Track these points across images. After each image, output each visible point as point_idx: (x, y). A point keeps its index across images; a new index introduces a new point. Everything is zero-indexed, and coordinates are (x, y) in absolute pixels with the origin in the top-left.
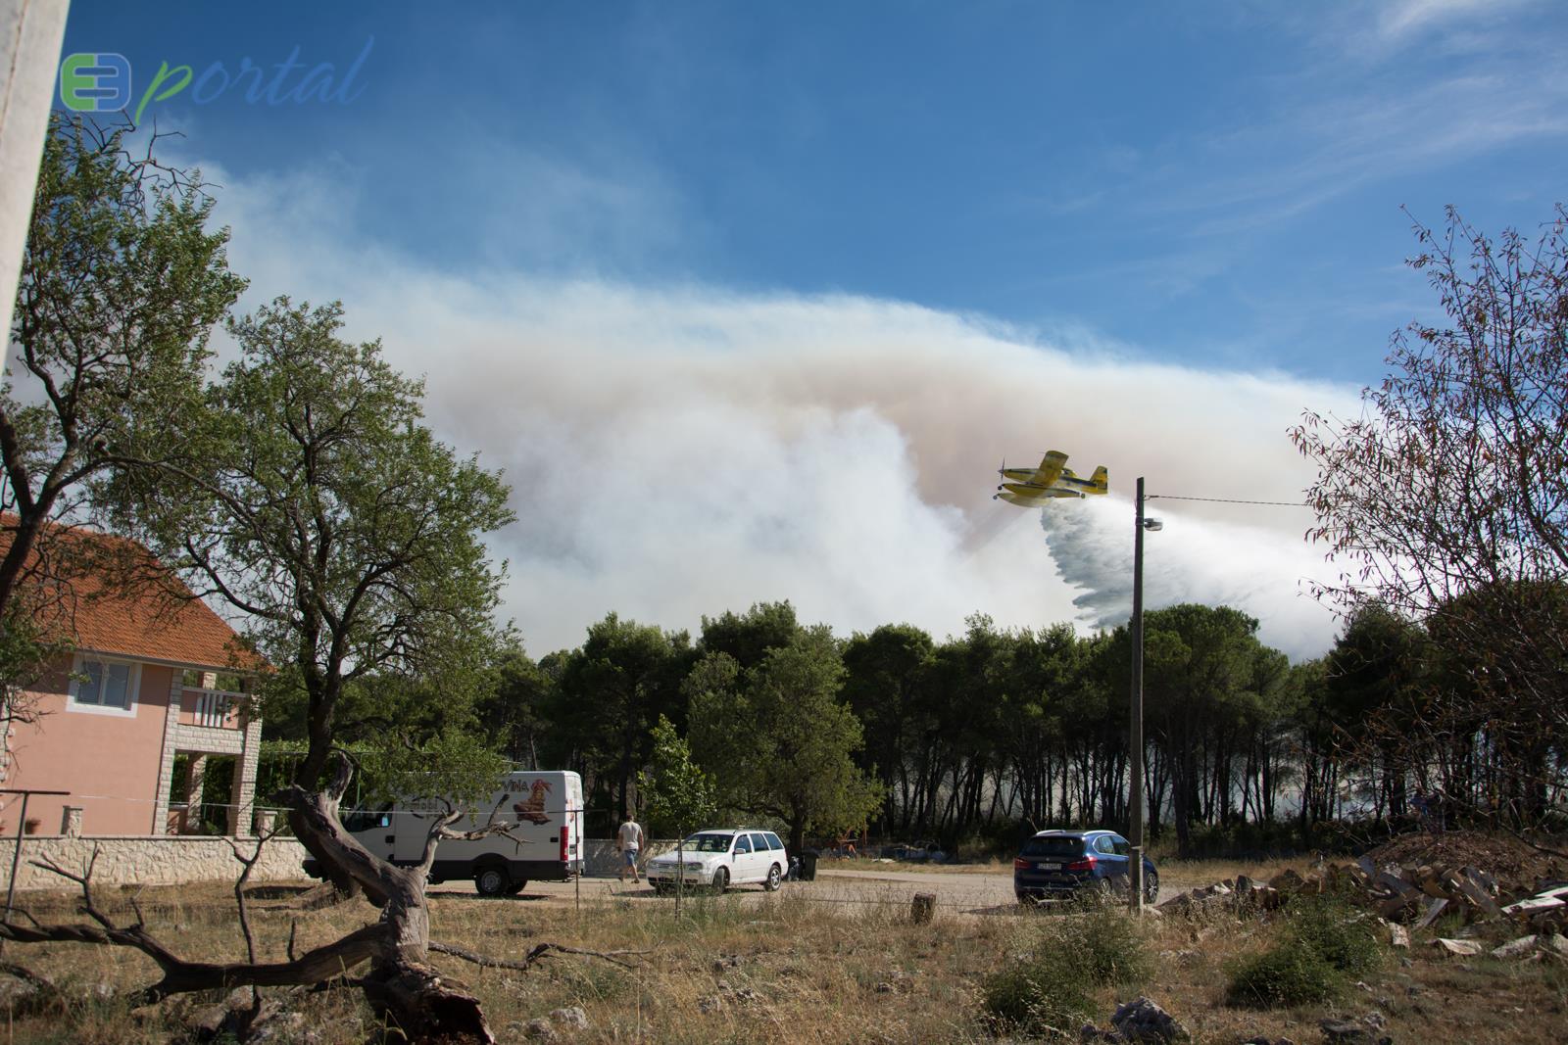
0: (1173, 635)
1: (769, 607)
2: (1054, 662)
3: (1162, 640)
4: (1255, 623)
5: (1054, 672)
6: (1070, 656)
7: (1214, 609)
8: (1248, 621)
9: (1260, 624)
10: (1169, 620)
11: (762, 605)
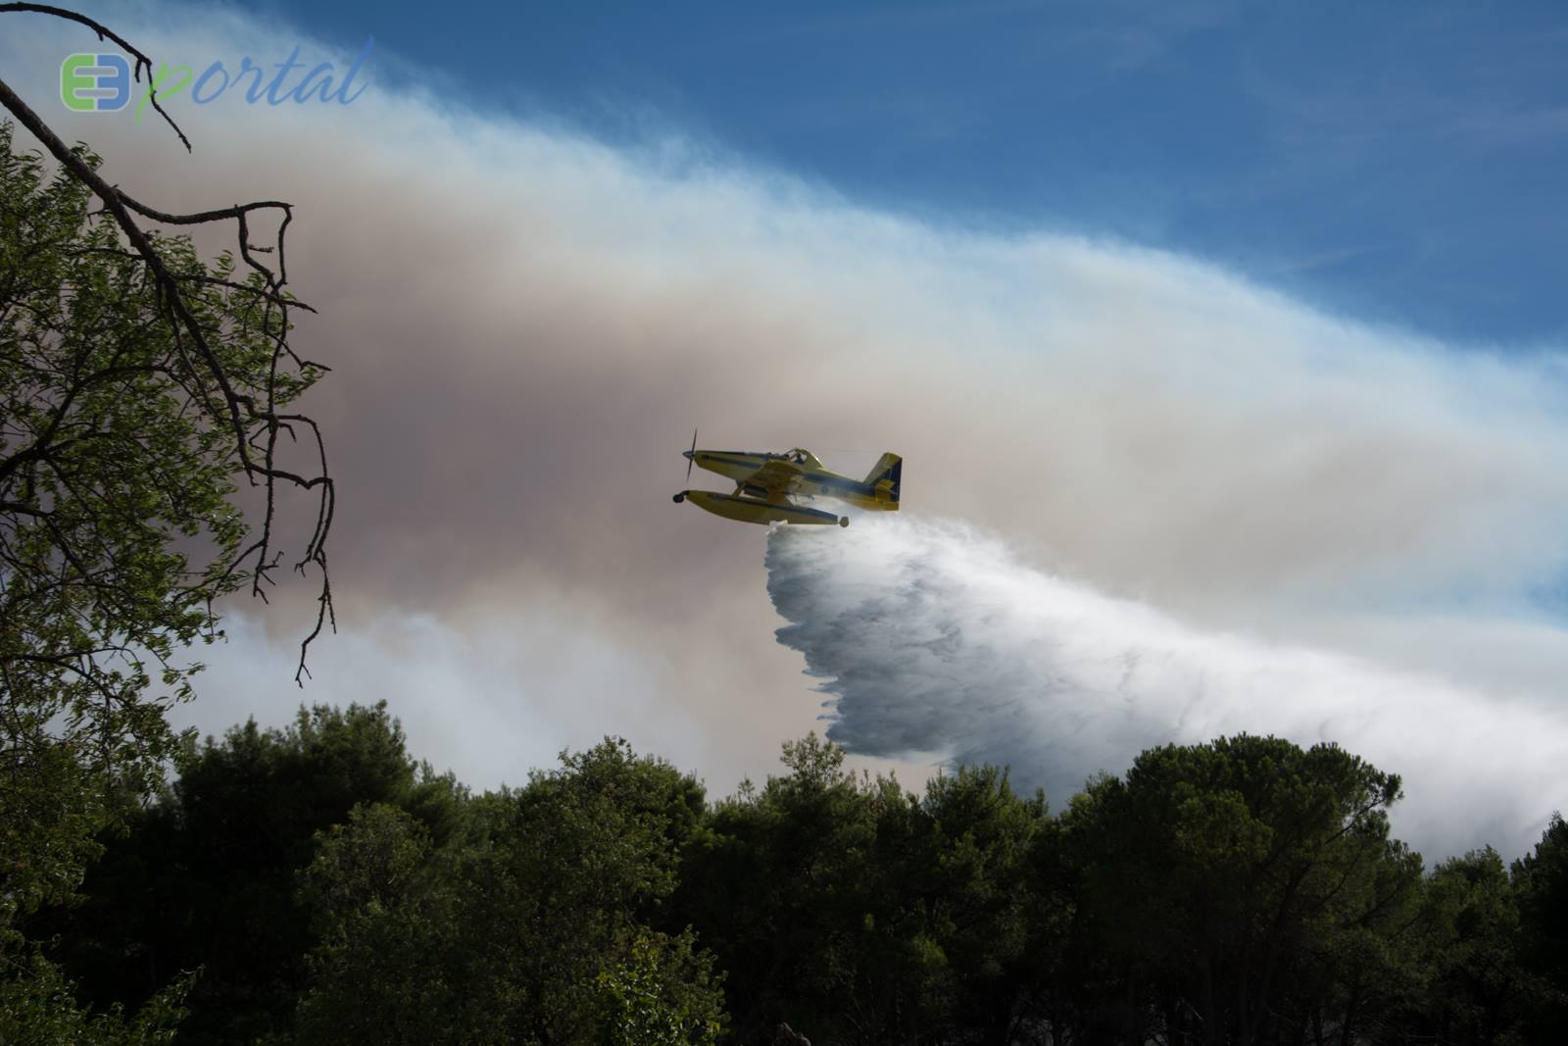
0: (1230, 798)
1: (337, 716)
2: (966, 846)
3: (1210, 807)
4: (1392, 786)
5: (966, 871)
6: (996, 837)
7: (1305, 748)
8: (1379, 778)
9: (1403, 787)
10: (1219, 766)
11: (318, 712)
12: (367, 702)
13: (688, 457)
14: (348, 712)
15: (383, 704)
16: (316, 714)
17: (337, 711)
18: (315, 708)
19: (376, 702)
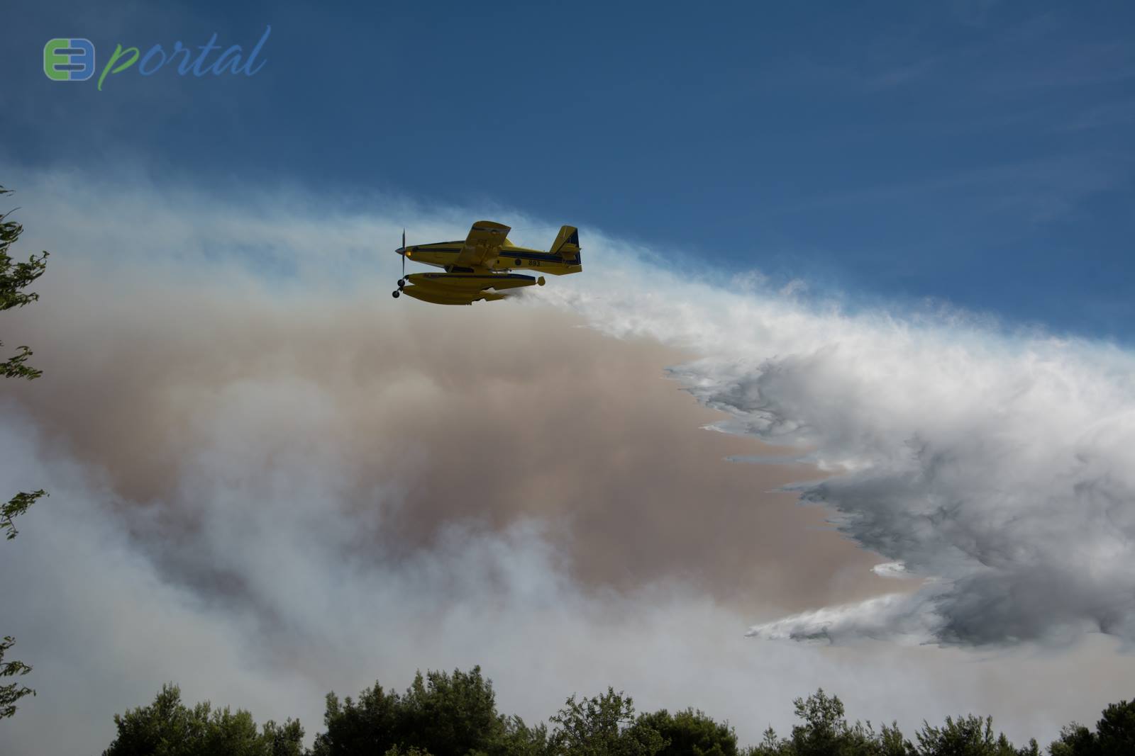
12: (466, 670)
13: (400, 253)
14: (453, 677)
15: (477, 669)
16: (430, 680)
17: (445, 676)
18: (429, 675)
19: (473, 668)
